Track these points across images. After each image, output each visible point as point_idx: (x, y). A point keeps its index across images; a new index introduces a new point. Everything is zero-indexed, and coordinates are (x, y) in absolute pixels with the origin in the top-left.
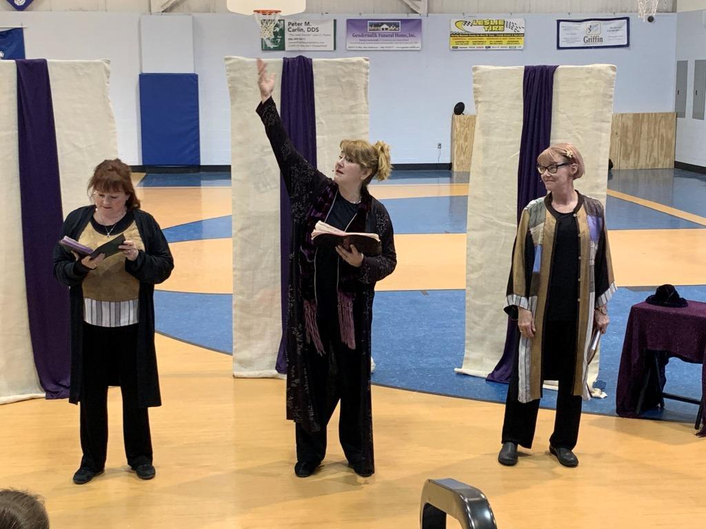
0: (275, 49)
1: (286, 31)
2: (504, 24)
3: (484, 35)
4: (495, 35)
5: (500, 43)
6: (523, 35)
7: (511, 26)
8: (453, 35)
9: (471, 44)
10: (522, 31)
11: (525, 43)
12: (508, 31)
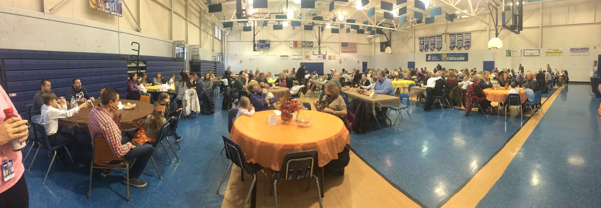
0: (509, 56)
1: (511, 53)
2: (558, 50)
3: (553, 52)
4: (556, 52)
5: (557, 54)
6: (562, 52)
7: (560, 50)
8: (546, 52)
9: (550, 55)
10: (562, 51)
11: (563, 54)
12: (558, 51)
